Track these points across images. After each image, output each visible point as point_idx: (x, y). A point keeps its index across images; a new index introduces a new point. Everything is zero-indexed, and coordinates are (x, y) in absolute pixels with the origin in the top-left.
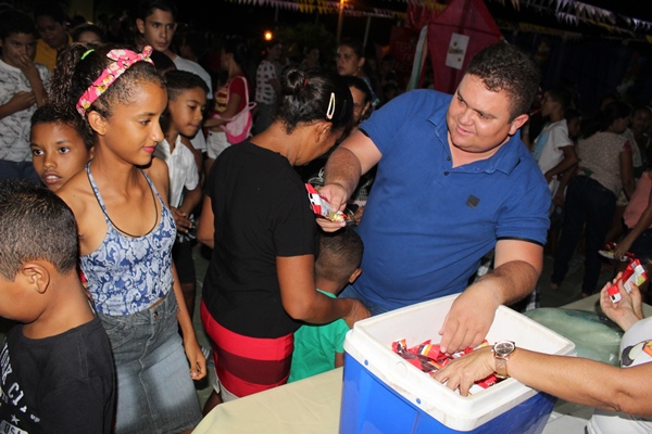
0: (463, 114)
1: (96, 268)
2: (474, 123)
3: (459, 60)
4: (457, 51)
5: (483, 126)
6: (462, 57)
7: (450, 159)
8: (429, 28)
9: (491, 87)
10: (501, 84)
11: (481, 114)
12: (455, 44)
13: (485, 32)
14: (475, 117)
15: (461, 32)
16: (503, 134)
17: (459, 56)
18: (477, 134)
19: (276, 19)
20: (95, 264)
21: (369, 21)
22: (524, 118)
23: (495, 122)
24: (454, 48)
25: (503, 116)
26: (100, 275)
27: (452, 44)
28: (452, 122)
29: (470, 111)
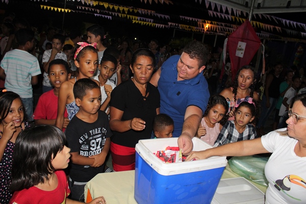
0: (182, 66)
1: (71, 108)
2: (186, 69)
3: (242, 53)
4: (241, 50)
5: (189, 70)
6: (243, 52)
7: (176, 79)
8: (228, 39)
9: (192, 57)
10: (195, 56)
11: (188, 66)
12: (240, 46)
13: (253, 41)
14: (187, 67)
15: (242, 41)
16: (196, 73)
17: (242, 51)
18: (187, 73)
19: (174, 36)
20: (71, 107)
21: (216, 37)
22: (204, 67)
23: (193, 70)
24: (240, 48)
25: (197, 67)
26: (72, 111)
27: (238, 46)
28: (178, 69)
29: (185, 66)
